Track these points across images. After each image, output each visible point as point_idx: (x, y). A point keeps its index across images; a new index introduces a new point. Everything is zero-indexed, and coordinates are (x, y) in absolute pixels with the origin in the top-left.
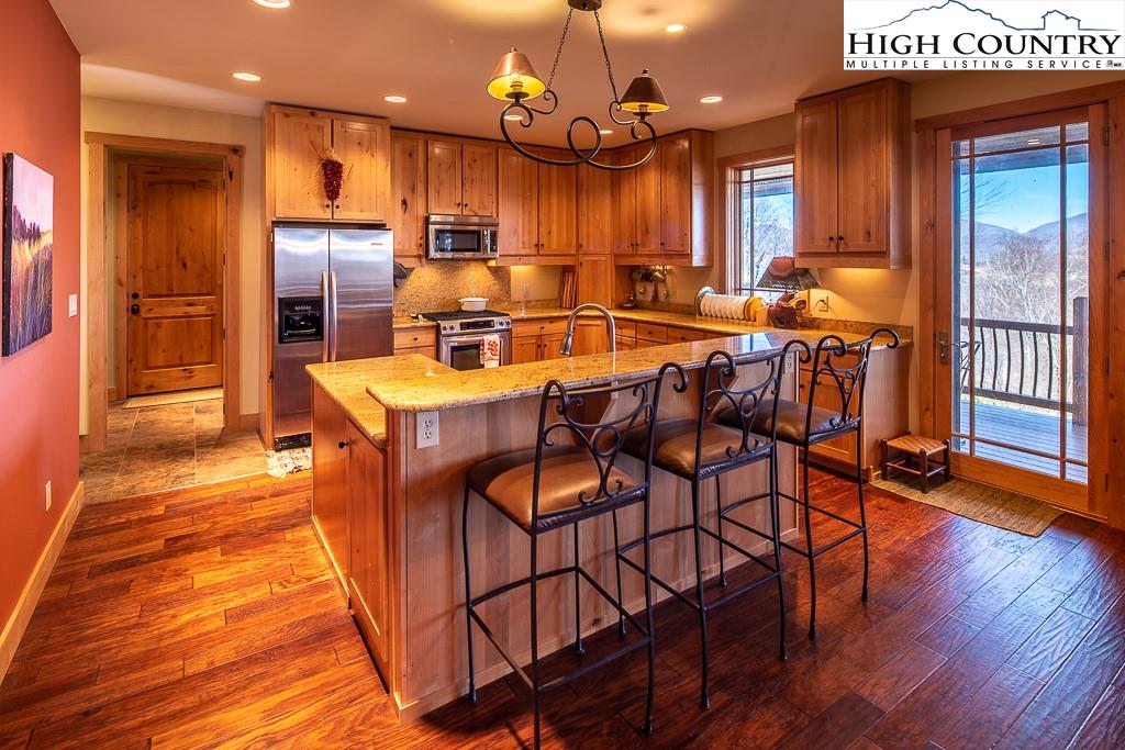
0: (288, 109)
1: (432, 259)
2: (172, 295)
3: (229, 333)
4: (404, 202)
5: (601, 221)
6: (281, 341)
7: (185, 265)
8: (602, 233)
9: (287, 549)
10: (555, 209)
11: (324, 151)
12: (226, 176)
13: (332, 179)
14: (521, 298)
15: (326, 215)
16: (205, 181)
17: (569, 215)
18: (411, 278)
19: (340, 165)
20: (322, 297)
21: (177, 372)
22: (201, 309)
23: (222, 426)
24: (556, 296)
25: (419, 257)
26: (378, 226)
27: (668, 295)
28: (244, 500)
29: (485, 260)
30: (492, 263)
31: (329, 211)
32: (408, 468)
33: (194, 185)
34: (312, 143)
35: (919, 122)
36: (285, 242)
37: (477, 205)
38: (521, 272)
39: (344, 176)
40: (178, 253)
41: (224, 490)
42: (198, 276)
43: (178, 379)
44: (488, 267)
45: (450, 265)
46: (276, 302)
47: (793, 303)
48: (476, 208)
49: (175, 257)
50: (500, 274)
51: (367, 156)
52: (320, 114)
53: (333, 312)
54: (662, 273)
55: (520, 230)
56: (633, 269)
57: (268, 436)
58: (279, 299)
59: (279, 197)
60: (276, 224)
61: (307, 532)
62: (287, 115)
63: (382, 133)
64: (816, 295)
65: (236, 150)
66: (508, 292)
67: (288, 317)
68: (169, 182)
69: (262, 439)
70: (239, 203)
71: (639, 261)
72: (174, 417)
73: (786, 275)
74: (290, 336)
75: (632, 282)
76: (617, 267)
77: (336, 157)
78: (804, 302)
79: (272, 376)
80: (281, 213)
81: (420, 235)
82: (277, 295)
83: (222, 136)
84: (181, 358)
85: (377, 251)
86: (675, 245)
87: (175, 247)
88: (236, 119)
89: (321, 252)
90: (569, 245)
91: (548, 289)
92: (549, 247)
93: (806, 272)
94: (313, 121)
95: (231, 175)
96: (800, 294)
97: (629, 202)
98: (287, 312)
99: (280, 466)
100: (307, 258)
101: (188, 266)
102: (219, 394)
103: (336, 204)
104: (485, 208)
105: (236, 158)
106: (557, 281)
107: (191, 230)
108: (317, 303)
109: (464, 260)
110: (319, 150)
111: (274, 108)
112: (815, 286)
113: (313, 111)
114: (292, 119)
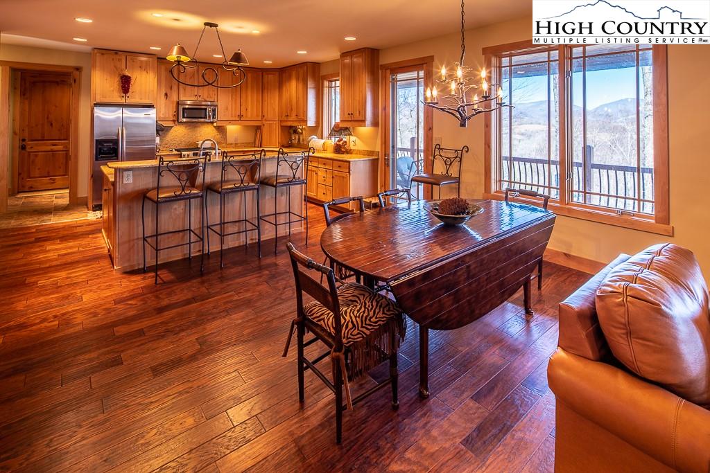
0: (103, 51)
1: (181, 122)
2: (44, 140)
3: (72, 157)
4: (166, 94)
5: (274, 104)
6: (97, 159)
7: (52, 124)
8: (274, 110)
9: (88, 239)
10: (249, 98)
11: (121, 70)
12: (72, 81)
13: (125, 84)
14: (233, 142)
15: (123, 101)
16: (64, 81)
17: (258, 101)
18: (172, 131)
19: (130, 77)
20: (118, 140)
21: (46, 180)
22: (60, 147)
23: (68, 203)
24: (253, 141)
25: (174, 121)
26: (150, 106)
27: (303, 140)
28: (73, 227)
29: (212, 123)
30: (215, 124)
31: (124, 99)
32: (120, 190)
33: (57, 83)
34: (115, 67)
35: (381, 66)
36: (100, 113)
37: (205, 96)
38: (233, 130)
39: (132, 82)
40: (48, 118)
41: (64, 224)
42: (59, 130)
43: (48, 183)
44: (214, 127)
45: (192, 125)
46: (95, 141)
47: (341, 143)
48: (205, 97)
49: (46, 120)
50: (221, 129)
51: (145, 73)
52: (120, 53)
53: (123, 147)
54: (301, 130)
55: (230, 108)
56: (291, 127)
57: (91, 206)
58: (96, 140)
59: (98, 92)
60: (96, 105)
61: (99, 235)
62: (103, 54)
63: (153, 61)
64: (353, 138)
65: (78, 69)
66: (225, 139)
67: (100, 149)
68: (44, 82)
69: (88, 208)
70: (79, 94)
71: (289, 124)
72: (43, 200)
73: (338, 130)
74: (102, 157)
75: (290, 134)
76: (281, 126)
77: (127, 73)
78: (346, 142)
79: (92, 176)
80: (98, 100)
81: (174, 110)
82: (95, 139)
83: (71, 62)
84: (48, 173)
85: (148, 118)
86: (301, 117)
87: (46, 116)
88: (79, 54)
89: (118, 118)
90: (257, 116)
91: (249, 137)
92: (246, 117)
93: (346, 129)
94: (118, 57)
95: (75, 81)
96: (345, 139)
97: (285, 95)
98: (100, 146)
99: (93, 216)
100: (110, 121)
101: (54, 124)
102: (68, 191)
103: (127, 95)
104: (211, 97)
105: (78, 73)
106: (254, 134)
107: (56, 107)
108: (116, 142)
109: (198, 123)
110: (119, 70)
111: (96, 51)
112: (351, 134)
113: (116, 52)
114: (105, 56)
